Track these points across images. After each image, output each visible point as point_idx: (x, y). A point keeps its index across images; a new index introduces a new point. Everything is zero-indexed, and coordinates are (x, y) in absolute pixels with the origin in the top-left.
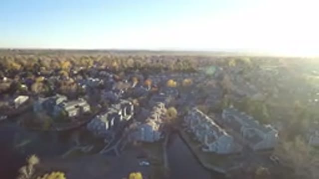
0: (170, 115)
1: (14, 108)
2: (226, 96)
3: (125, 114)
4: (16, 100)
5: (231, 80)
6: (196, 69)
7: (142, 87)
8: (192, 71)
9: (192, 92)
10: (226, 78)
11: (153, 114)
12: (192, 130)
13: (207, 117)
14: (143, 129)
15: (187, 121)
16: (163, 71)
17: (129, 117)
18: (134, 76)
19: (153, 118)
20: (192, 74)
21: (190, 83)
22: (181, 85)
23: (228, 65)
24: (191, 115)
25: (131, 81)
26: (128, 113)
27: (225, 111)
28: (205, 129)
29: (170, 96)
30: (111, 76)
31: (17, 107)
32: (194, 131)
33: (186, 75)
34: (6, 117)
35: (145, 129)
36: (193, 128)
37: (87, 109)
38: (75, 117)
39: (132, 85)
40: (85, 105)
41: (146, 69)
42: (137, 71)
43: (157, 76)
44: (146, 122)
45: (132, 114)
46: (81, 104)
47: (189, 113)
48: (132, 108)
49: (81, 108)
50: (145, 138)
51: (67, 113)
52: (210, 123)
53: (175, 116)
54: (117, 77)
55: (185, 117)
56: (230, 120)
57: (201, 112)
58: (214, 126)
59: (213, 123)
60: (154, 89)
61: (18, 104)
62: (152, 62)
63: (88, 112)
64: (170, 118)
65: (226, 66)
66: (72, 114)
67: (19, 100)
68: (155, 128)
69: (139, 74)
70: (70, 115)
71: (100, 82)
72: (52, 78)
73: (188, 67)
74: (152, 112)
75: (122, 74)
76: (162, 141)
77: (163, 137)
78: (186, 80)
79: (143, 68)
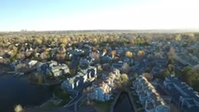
0: (122, 79)
1: (29, 68)
2: (170, 65)
3: (90, 77)
4: (30, 63)
5: (176, 52)
6: (149, 43)
7: (108, 56)
8: (146, 44)
9: (144, 61)
10: (172, 50)
11: (108, 79)
12: (137, 94)
13: (150, 85)
14: (97, 91)
15: (134, 85)
16: (126, 45)
17: (93, 79)
18: (105, 48)
19: (107, 82)
20: (146, 47)
21: (143, 53)
22: (136, 56)
23: (175, 39)
24: (138, 81)
25: (102, 52)
26: (92, 76)
27: (166, 79)
28: (146, 95)
29: (126, 64)
30: (91, 48)
31: (30, 67)
32: (138, 95)
33: (141, 48)
34: (23, 73)
35: (98, 92)
36: (138, 92)
37: (67, 71)
38: (59, 77)
39: (102, 54)
40: (66, 69)
41: (114, 43)
42: (108, 44)
43: (121, 48)
44: (100, 86)
45: (96, 76)
46: (63, 68)
47: (137, 79)
48: (96, 73)
49: (63, 70)
50: (98, 98)
51: (53, 74)
52: (150, 91)
53: (126, 80)
54: (94, 48)
55: (133, 82)
56: (170, 88)
57: (146, 79)
58: (154, 94)
59: (154, 91)
60: (116, 58)
61: (31, 65)
62: (120, 38)
63: (68, 73)
64: (122, 82)
65: (173, 41)
66: (57, 75)
67: (32, 63)
68: (106, 90)
69: (108, 47)
70: (55, 75)
71: (82, 52)
72: (55, 48)
73: (144, 41)
74: (107, 78)
75: (98, 46)
76: (111, 101)
77: (112, 98)
78: (140, 52)
79: (112, 43)
